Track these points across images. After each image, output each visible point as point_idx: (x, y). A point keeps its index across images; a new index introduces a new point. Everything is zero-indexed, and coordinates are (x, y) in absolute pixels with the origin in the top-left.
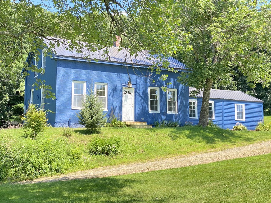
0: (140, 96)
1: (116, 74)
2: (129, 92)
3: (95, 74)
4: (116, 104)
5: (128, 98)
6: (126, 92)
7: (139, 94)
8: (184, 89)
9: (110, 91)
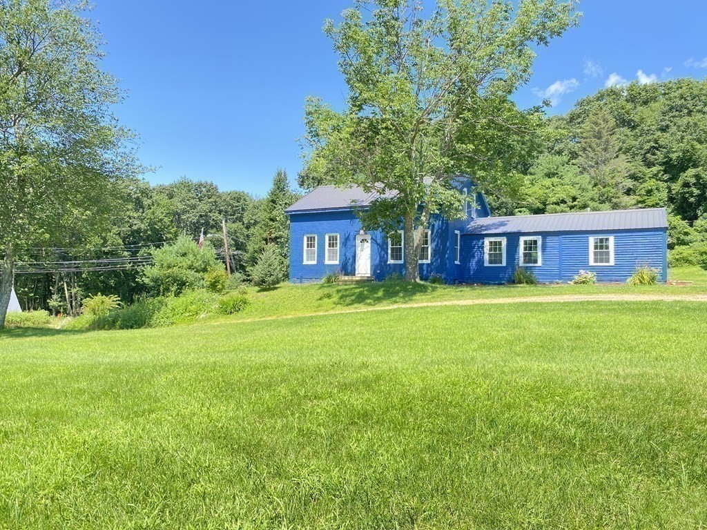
0: (377, 244)
1: (349, 220)
2: (366, 240)
3: (325, 224)
4: (349, 255)
5: (365, 247)
6: (363, 240)
7: (376, 242)
8: (442, 228)
9: (343, 240)
